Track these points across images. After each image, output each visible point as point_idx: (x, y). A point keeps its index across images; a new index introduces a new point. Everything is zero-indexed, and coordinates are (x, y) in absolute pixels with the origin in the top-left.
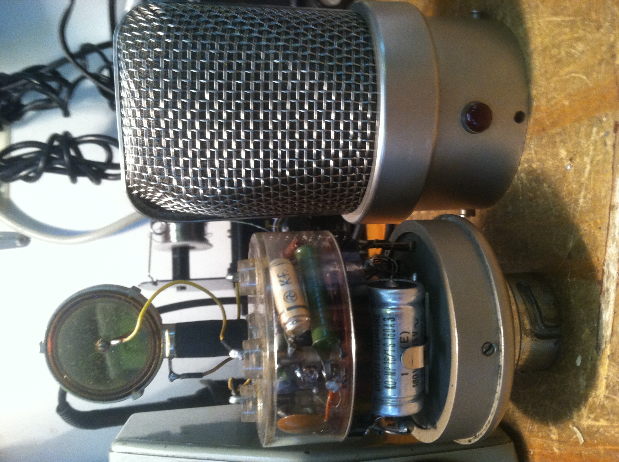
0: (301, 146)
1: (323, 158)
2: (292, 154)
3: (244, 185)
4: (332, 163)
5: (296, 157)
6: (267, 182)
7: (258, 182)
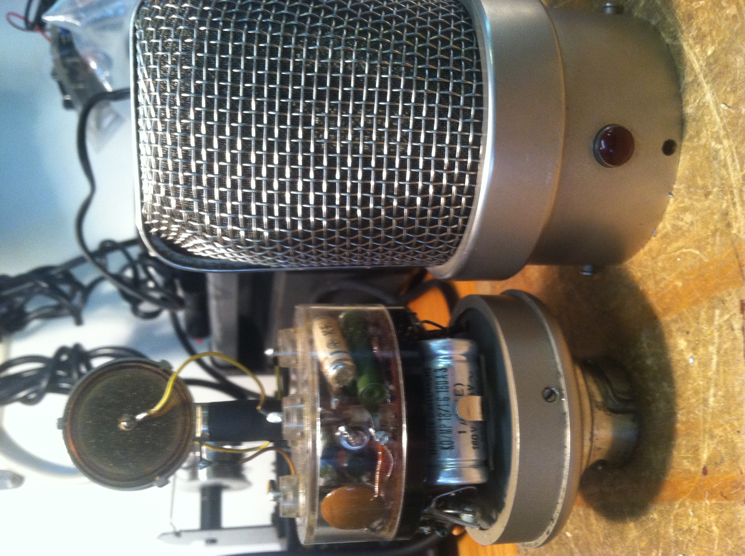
0: (379, 176)
1: (407, 193)
2: (366, 188)
3: (300, 227)
4: (419, 201)
5: (371, 192)
6: (332, 224)
7: (318, 224)
